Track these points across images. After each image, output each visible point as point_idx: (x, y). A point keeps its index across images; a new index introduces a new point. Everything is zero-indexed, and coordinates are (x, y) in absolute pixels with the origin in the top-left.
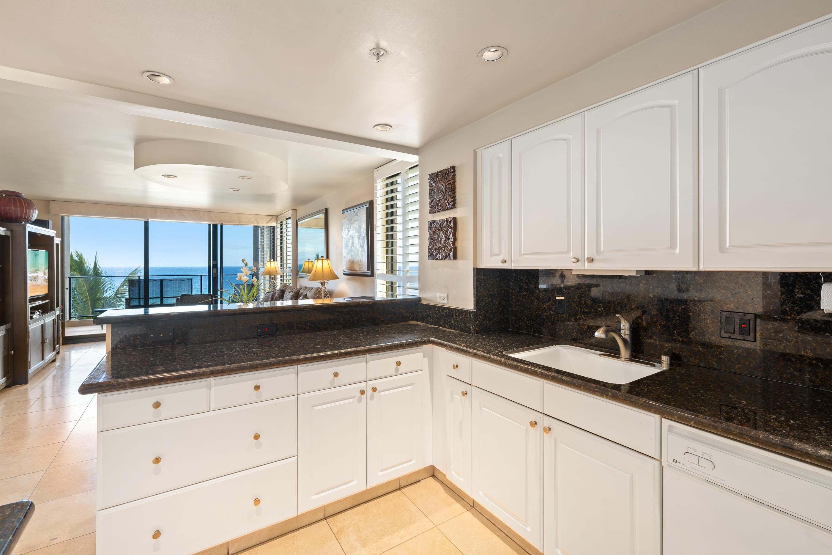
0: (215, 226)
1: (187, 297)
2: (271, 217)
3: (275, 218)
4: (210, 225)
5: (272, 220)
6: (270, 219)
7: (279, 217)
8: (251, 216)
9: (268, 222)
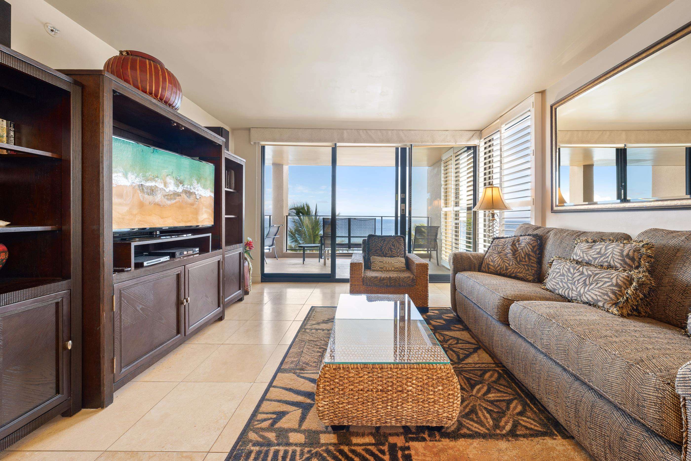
0: (404, 150)
1: (375, 239)
2: (473, 133)
3: (478, 133)
4: (397, 149)
5: (474, 136)
6: (472, 135)
7: (483, 131)
8: (447, 132)
9: (470, 139)
